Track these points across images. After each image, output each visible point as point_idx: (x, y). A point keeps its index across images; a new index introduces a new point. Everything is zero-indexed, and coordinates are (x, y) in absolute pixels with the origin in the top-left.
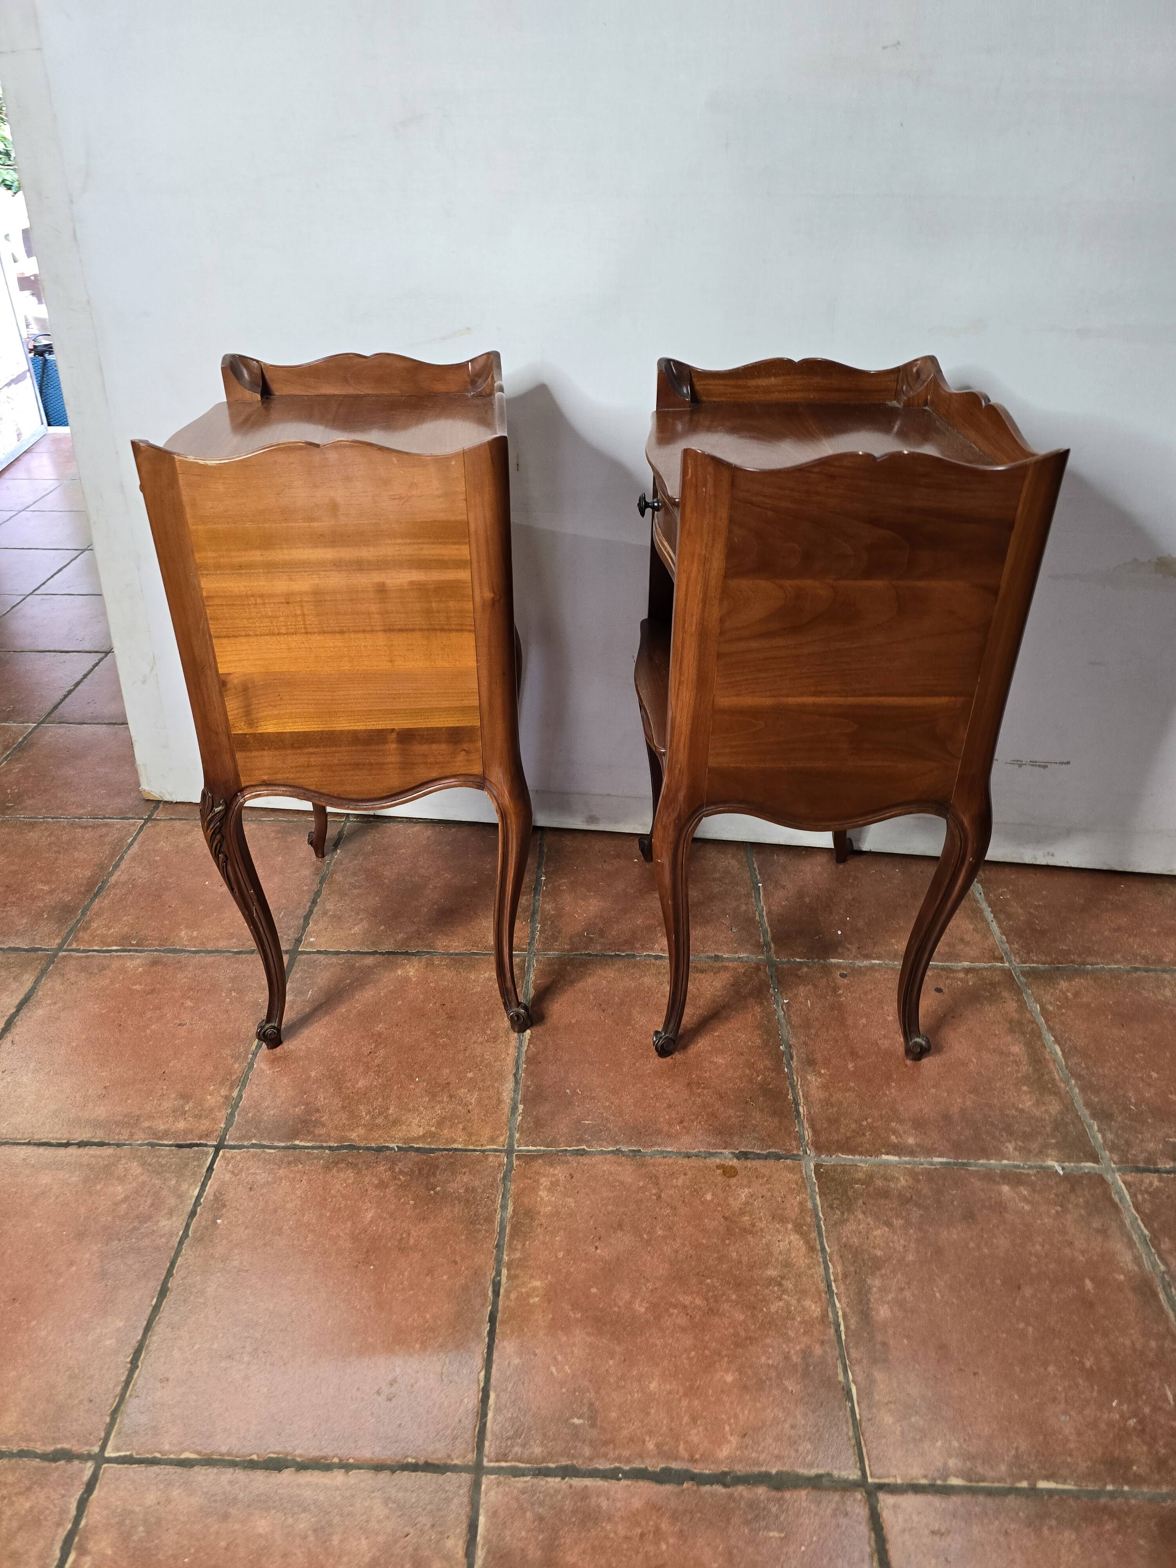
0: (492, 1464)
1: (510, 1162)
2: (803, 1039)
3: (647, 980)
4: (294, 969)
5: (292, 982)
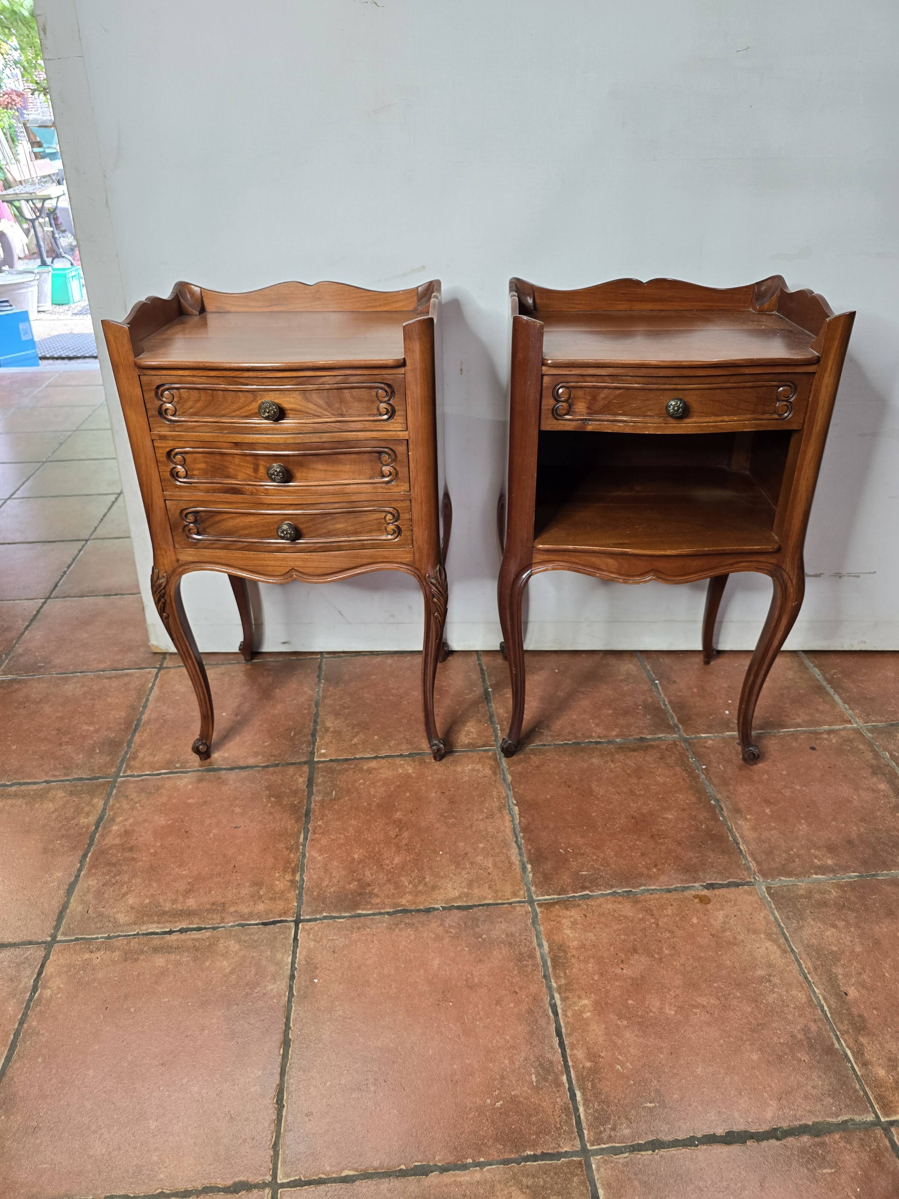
0: (595, 1147)
1: (534, 910)
2: (726, 794)
3: (595, 761)
4: (315, 775)
5: (317, 786)
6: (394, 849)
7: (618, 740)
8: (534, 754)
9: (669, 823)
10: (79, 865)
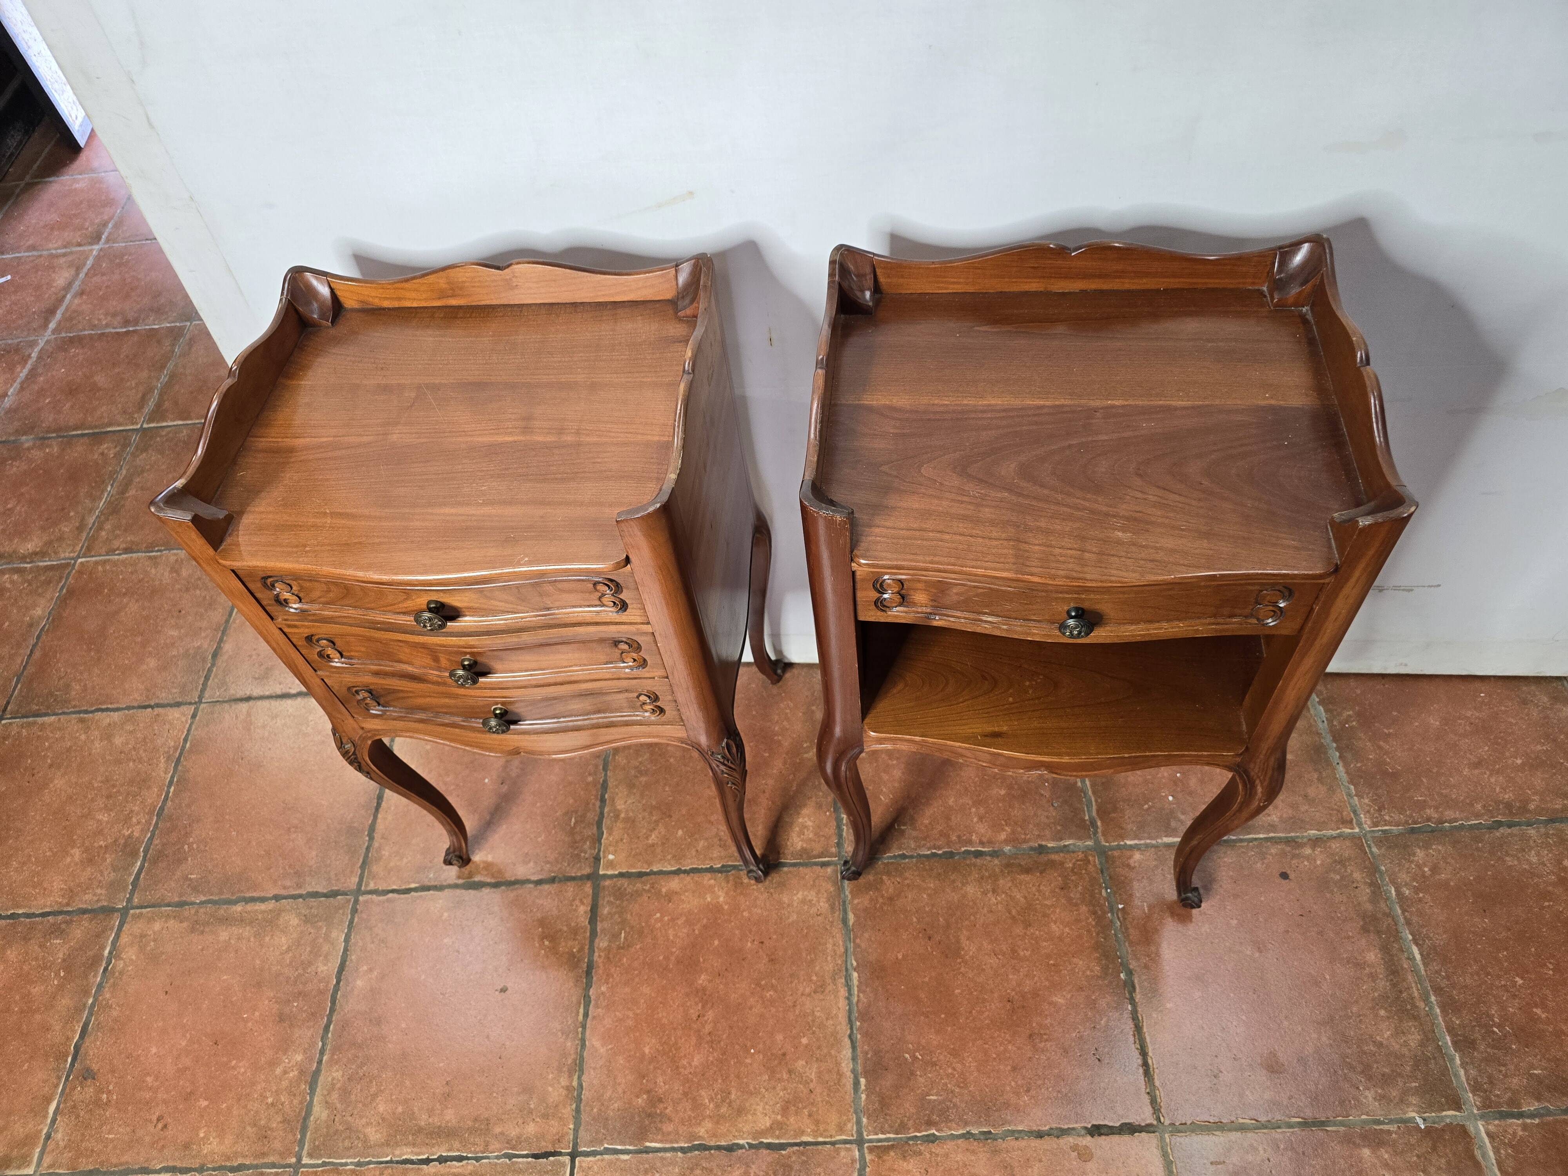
2: (1143, 960)
3: (970, 890)
4: (600, 902)
5: (601, 921)
6: (694, 1040)
7: (1007, 849)
8: (889, 874)
9: (1057, 1012)
10: (320, 1044)
